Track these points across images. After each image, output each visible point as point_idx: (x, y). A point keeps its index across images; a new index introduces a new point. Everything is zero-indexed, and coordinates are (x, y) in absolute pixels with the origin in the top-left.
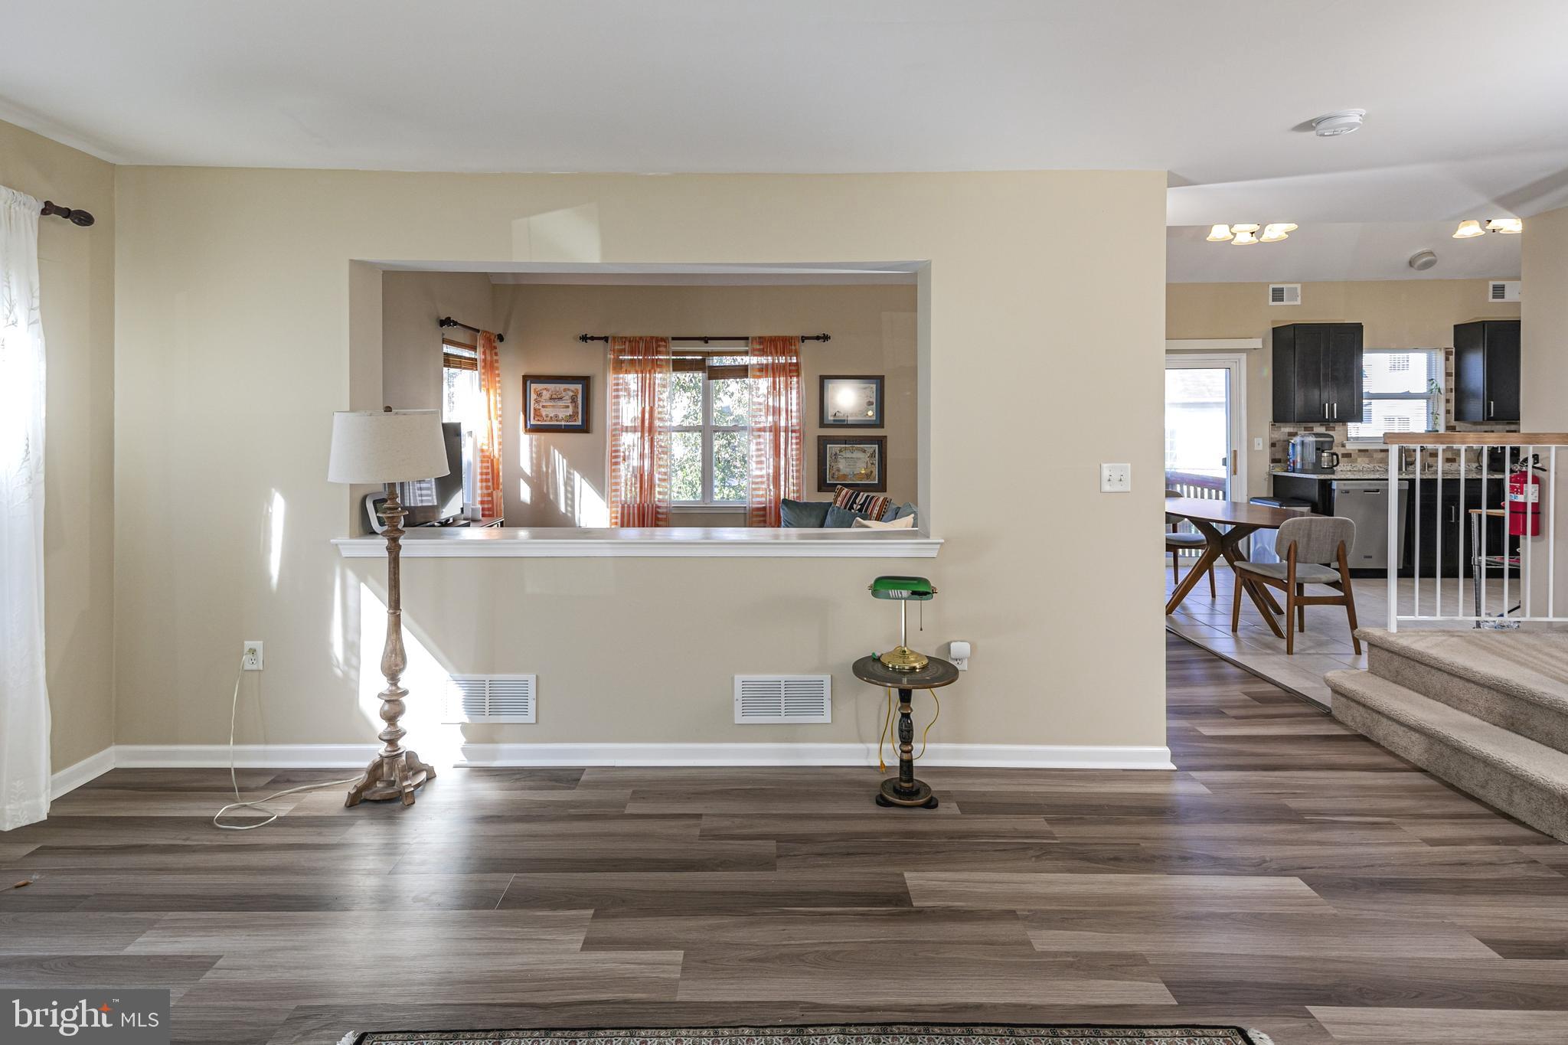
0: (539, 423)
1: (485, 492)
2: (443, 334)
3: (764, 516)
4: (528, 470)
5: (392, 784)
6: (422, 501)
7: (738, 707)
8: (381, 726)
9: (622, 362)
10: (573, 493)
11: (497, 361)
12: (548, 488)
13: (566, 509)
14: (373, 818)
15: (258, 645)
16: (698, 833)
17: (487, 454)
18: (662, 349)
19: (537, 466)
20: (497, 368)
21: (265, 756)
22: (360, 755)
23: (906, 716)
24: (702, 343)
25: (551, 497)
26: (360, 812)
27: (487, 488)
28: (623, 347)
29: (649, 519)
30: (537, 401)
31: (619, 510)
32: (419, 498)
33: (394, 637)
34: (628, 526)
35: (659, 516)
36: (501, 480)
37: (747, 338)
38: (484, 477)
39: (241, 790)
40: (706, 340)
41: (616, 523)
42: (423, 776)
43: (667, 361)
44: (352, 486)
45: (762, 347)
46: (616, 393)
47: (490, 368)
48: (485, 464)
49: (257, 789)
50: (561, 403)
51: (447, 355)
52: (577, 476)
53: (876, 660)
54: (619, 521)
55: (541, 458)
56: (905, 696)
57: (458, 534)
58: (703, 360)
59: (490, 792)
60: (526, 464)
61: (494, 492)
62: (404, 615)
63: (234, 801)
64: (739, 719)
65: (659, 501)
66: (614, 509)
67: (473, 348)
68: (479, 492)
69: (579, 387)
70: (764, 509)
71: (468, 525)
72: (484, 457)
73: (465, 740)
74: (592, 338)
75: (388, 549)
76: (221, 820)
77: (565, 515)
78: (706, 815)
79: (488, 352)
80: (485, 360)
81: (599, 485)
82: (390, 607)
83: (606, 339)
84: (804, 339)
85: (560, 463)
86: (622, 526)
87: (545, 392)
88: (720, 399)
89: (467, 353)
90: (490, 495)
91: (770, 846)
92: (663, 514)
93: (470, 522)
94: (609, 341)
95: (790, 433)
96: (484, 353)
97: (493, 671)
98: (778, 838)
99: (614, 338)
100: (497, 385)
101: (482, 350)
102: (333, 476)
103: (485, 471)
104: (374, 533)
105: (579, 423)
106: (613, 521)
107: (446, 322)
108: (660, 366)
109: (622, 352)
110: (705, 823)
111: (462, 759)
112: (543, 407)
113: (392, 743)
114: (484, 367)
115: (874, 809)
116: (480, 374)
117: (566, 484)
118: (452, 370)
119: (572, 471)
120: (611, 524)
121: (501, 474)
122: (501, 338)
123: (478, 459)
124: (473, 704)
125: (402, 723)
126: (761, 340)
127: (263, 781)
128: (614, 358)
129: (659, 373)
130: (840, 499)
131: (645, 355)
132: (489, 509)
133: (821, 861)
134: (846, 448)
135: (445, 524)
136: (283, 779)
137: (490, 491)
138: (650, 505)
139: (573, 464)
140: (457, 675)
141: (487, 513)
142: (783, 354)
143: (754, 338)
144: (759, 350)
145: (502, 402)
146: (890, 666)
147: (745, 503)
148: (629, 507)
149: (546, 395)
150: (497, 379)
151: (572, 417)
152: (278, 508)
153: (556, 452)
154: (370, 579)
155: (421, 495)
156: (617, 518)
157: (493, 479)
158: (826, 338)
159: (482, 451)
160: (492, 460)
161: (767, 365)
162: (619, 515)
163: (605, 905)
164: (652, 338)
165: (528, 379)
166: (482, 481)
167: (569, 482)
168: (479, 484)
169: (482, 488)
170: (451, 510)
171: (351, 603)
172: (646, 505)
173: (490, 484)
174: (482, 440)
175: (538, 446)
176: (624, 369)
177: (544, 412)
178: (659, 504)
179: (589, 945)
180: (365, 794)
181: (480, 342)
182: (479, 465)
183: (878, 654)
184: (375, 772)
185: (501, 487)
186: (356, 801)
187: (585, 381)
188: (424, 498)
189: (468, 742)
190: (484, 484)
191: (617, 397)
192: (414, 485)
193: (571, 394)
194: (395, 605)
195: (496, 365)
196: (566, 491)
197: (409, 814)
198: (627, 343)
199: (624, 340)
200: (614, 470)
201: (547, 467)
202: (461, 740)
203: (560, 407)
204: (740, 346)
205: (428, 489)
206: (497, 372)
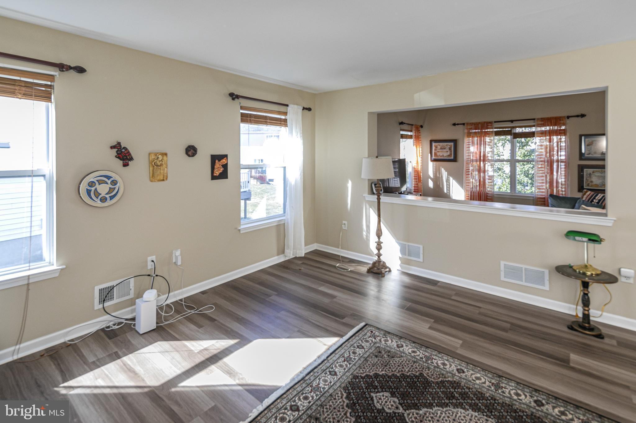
0: (436, 158)
1: (416, 183)
2: (400, 128)
3: (544, 201)
4: (432, 176)
5: (378, 269)
6: (395, 185)
7: (502, 274)
8: (376, 252)
9: (471, 133)
10: (449, 185)
11: (420, 135)
12: (439, 183)
13: (447, 192)
14: (374, 277)
15: (346, 222)
16: (478, 312)
17: (416, 169)
18: (489, 127)
19: (435, 174)
20: (420, 138)
21: (347, 254)
22: (370, 259)
23: (586, 295)
24: (510, 123)
25: (441, 186)
26: (370, 274)
27: (416, 182)
28: (471, 127)
29: (483, 198)
30: (435, 150)
31: (469, 193)
32: (394, 184)
33: (379, 225)
34: (474, 200)
35: (488, 197)
36: (422, 179)
37: (534, 119)
38: (415, 178)
39: (342, 261)
40: (512, 121)
41: (468, 199)
42: (388, 270)
43: (492, 131)
44: (368, 180)
45: (543, 123)
46: (468, 146)
47: (417, 138)
48: (416, 173)
49: (346, 262)
50: (445, 150)
51: (402, 135)
52: (451, 179)
53: (571, 267)
54: (469, 198)
55: (437, 171)
56: (585, 285)
57: (405, 197)
58: (511, 130)
59: (407, 280)
60: (431, 173)
61: (419, 184)
62: (381, 219)
63: (340, 263)
64: (503, 278)
65: (488, 191)
66: (467, 193)
67: (411, 131)
68: (413, 183)
69: (452, 144)
70: (544, 198)
71: (408, 194)
72: (415, 170)
73: (400, 262)
74: (458, 124)
75: (377, 199)
76: (337, 267)
77: (446, 194)
78: (484, 308)
79: (417, 132)
80: (415, 135)
81: (461, 183)
82: (378, 216)
83: (464, 124)
84: (568, 117)
85: (445, 174)
86: (471, 199)
87: (438, 146)
88: (529, 145)
89: (409, 133)
90: (417, 184)
91: (508, 325)
92: (490, 196)
93: (409, 193)
94: (465, 125)
95: (559, 163)
96: (415, 133)
97: (408, 242)
98: (512, 324)
99: (467, 124)
100: (420, 144)
101: (414, 132)
102: (363, 176)
103: (415, 175)
104: (374, 194)
105: (452, 158)
106: (467, 198)
107: (401, 123)
108: (489, 134)
109: (471, 129)
110: (482, 310)
111: (399, 268)
112: (438, 152)
113: (379, 257)
114: (415, 138)
115: (566, 329)
116: (414, 140)
117: (447, 182)
118: (404, 140)
119: (449, 177)
120: (466, 199)
121: (421, 177)
122: (422, 127)
123: (413, 171)
124: (403, 251)
125: (381, 251)
126: (542, 119)
127: (347, 260)
128: (467, 132)
129: (488, 137)
130: (585, 196)
131: (481, 129)
132: (417, 189)
133: (529, 337)
134: (596, 171)
135: (401, 193)
136: (352, 261)
137: (417, 183)
138: (484, 193)
139: (449, 174)
140: (397, 241)
141: (416, 191)
142: (555, 125)
143: (538, 119)
144: (541, 124)
145: (422, 150)
146: (577, 270)
147: (533, 195)
148: (474, 192)
149: (439, 147)
150: (420, 142)
151: (450, 155)
152: (350, 185)
153: (443, 169)
154: (372, 207)
155: (395, 183)
156: (468, 197)
157: (418, 178)
158: (583, 116)
159: (414, 168)
160: (418, 172)
161: (546, 131)
162: (469, 196)
163: (438, 320)
164: (485, 122)
165: (431, 141)
166: (414, 179)
167: (448, 181)
168: (413, 180)
169: (414, 182)
170: (404, 189)
171: (368, 214)
172: (482, 192)
173: (417, 180)
174: (414, 164)
175: (436, 167)
176: (471, 136)
177: (438, 154)
178: (488, 192)
179: (430, 328)
180: (372, 270)
181: (414, 129)
182: (413, 173)
183: (572, 265)
184: (374, 263)
185: (421, 182)
186: (370, 271)
187: (455, 141)
188: (396, 184)
189: (401, 263)
190: (415, 180)
191: (469, 147)
192: (392, 179)
193: (449, 146)
194: (379, 216)
195: (420, 137)
196: (447, 185)
197: (383, 279)
198: (473, 125)
199: (472, 124)
200: (467, 177)
201: (439, 175)
202: (399, 262)
203: (444, 152)
204: (531, 123)
205: (396, 181)
206: (420, 139)
